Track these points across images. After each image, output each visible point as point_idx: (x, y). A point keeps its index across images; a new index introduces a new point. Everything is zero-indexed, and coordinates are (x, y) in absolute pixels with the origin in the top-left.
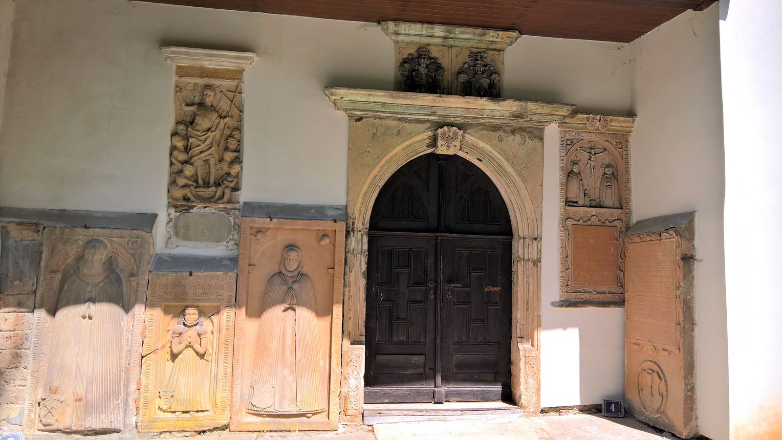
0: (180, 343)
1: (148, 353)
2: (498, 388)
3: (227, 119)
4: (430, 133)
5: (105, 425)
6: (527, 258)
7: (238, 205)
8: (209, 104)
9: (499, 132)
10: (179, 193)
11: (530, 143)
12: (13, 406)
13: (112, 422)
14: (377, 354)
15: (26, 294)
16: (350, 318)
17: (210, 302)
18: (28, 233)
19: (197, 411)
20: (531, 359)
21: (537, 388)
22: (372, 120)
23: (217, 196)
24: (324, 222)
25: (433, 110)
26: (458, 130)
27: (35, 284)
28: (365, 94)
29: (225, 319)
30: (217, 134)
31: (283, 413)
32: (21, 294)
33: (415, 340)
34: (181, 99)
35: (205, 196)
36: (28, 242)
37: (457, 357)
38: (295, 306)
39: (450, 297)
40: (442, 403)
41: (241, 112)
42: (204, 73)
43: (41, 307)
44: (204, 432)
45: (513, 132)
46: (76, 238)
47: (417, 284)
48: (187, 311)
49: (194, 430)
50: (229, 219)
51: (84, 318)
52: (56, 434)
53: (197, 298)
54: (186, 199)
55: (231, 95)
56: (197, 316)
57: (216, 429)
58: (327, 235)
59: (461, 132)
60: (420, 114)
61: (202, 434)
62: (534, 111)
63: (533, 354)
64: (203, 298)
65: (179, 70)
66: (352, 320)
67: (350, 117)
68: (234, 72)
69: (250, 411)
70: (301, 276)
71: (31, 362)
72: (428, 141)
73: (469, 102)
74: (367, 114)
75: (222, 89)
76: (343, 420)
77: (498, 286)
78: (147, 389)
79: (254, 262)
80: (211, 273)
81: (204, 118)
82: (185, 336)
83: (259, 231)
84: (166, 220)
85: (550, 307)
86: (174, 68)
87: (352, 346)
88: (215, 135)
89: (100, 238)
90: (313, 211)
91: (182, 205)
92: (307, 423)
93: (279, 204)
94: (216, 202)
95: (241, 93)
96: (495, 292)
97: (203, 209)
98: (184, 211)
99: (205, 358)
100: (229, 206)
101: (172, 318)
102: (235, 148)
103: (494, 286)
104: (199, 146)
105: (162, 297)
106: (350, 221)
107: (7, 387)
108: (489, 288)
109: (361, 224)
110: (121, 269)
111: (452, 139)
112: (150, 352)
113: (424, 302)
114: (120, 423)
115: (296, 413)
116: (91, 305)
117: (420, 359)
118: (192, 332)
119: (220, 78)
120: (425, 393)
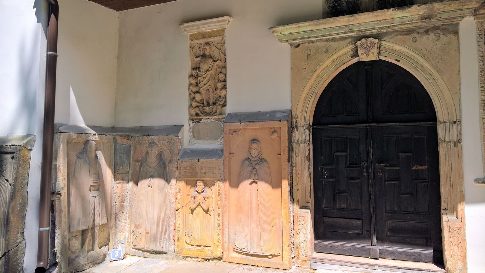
0: (194, 203)
1: (179, 208)
2: (429, 252)
3: (218, 61)
4: (352, 46)
5: (159, 249)
6: (448, 140)
7: (225, 115)
8: (208, 54)
9: (413, 34)
10: (193, 112)
11: (444, 39)
12: (122, 233)
13: (163, 247)
14: (325, 217)
15: (125, 173)
16: (298, 190)
17: (209, 178)
18: (125, 141)
19: (205, 246)
20: (455, 229)
21: (463, 255)
22: (307, 45)
23: (214, 112)
24: (273, 122)
25: (350, 28)
26: (374, 40)
27: (129, 168)
28: (296, 27)
29: (217, 189)
30: (213, 72)
31: (253, 253)
32: (123, 173)
33: (354, 208)
34: (193, 55)
35: (208, 112)
36: (125, 145)
37: (390, 223)
38: (257, 181)
39: (381, 174)
40: (378, 259)
41: (225, 56)
42: (204, 35)
43: (131, 181)
44: (209, 260)
45: (427, 32)
46: (145, 142)
47: (352, 164)
48: (198, 183)
49: (203, 258)
50: (220, 125)
51: (149, 187)
52: (139, 251)
53: (202, 175)
54: (197, 115)
55: (219, 46)
56: (203, 187)
57: (214, 259)
58: (275, 131)
59: (377, 41)
60: (341, 33)
61: (207, 261)
62: (442, 10)
63: (457, 225)
64: (205, 175)
65: (191, 37)
66: (300, 191)
67: (291, 45)
68: (220, 31)
69: (234, 250)
70: (261, 160)
71: (128, 210)
72: (352, 53)
73: (378, 15)
74: (302, 41)
75: (214, 44)
76: (297, 263)
77: (426, 165)
78: (178, 230)
79: (232, 152)
80: (209, 159)
81: (204, 64)
82: (197, 198)
83: (235, 131)
84: (188, 128)
85: (474, 183)
86: (189, 36)
87: (301, 210)
88: (212, 73)
89: (155, 141)
90: (268, 115)
91: (196, 118)
92: (269, 262)
93: (248, 112)
94: (213, 115)
95: (224, 44)
96: (422, 170)
97: (207, 120)
98: (197, 122)
99: (209, 213)
100: (220, 117)
101: (191, 187)
102: (224, 80)
103: (421, 165)
104: (202, 81)
105: (184, 175)
106: (294, 120)
107: (119, 223)
108: (417, 167)
109: (303, 121)
110: (166, 159)
111: (370, 47)
112: (180, 208)
113: (359, 178)
114: (167, 248)
115: (261, 254)
116: (151, 179)
117: (359, 222)
118: (201, 196)
119: (212, 37)
120: (364, 250)
